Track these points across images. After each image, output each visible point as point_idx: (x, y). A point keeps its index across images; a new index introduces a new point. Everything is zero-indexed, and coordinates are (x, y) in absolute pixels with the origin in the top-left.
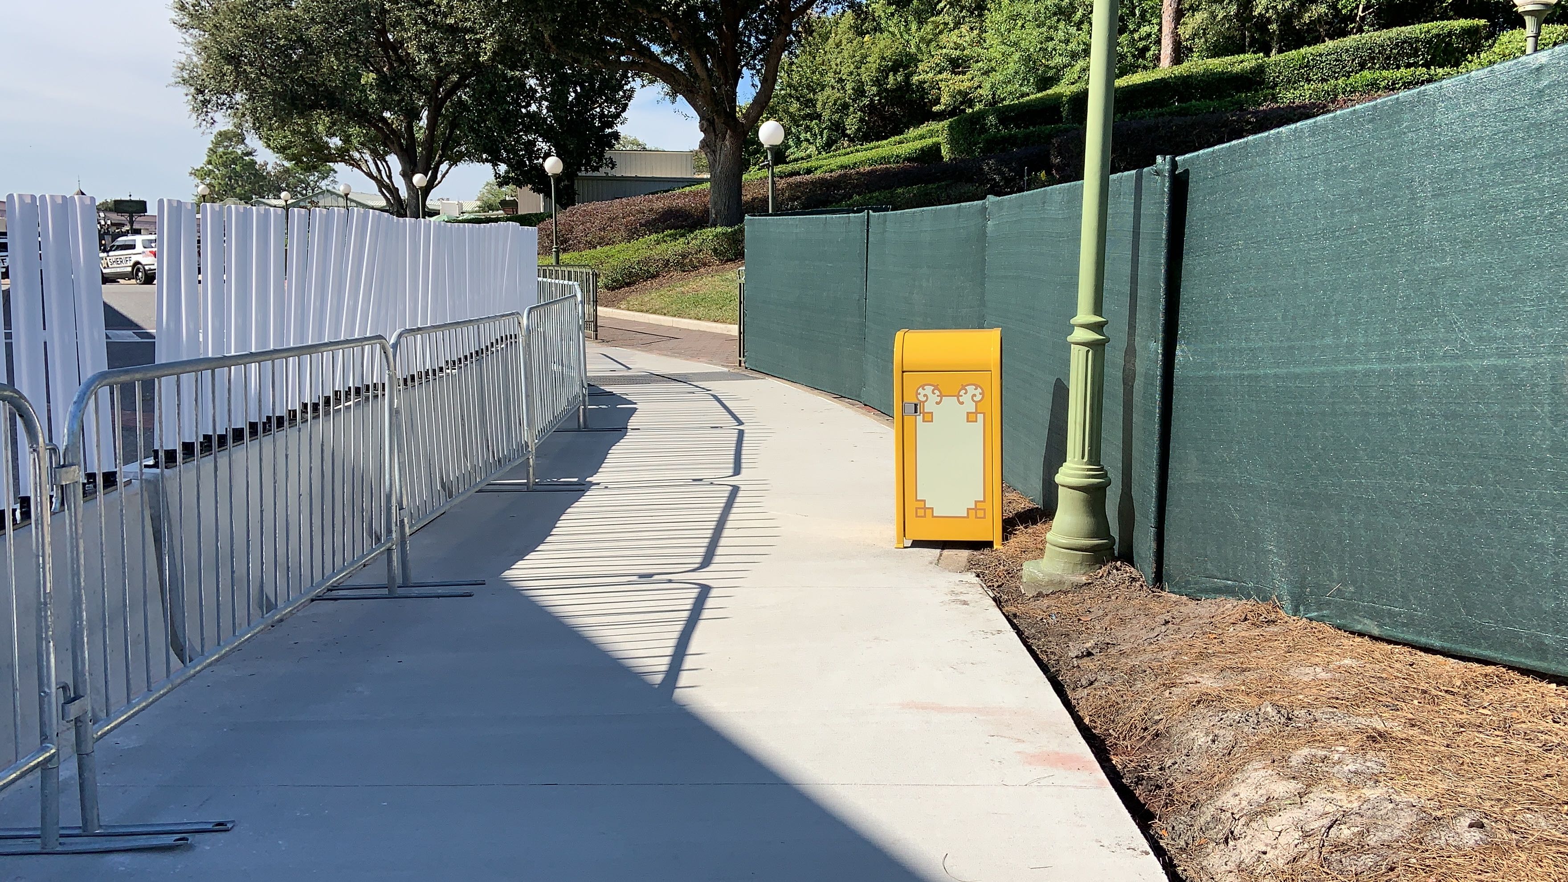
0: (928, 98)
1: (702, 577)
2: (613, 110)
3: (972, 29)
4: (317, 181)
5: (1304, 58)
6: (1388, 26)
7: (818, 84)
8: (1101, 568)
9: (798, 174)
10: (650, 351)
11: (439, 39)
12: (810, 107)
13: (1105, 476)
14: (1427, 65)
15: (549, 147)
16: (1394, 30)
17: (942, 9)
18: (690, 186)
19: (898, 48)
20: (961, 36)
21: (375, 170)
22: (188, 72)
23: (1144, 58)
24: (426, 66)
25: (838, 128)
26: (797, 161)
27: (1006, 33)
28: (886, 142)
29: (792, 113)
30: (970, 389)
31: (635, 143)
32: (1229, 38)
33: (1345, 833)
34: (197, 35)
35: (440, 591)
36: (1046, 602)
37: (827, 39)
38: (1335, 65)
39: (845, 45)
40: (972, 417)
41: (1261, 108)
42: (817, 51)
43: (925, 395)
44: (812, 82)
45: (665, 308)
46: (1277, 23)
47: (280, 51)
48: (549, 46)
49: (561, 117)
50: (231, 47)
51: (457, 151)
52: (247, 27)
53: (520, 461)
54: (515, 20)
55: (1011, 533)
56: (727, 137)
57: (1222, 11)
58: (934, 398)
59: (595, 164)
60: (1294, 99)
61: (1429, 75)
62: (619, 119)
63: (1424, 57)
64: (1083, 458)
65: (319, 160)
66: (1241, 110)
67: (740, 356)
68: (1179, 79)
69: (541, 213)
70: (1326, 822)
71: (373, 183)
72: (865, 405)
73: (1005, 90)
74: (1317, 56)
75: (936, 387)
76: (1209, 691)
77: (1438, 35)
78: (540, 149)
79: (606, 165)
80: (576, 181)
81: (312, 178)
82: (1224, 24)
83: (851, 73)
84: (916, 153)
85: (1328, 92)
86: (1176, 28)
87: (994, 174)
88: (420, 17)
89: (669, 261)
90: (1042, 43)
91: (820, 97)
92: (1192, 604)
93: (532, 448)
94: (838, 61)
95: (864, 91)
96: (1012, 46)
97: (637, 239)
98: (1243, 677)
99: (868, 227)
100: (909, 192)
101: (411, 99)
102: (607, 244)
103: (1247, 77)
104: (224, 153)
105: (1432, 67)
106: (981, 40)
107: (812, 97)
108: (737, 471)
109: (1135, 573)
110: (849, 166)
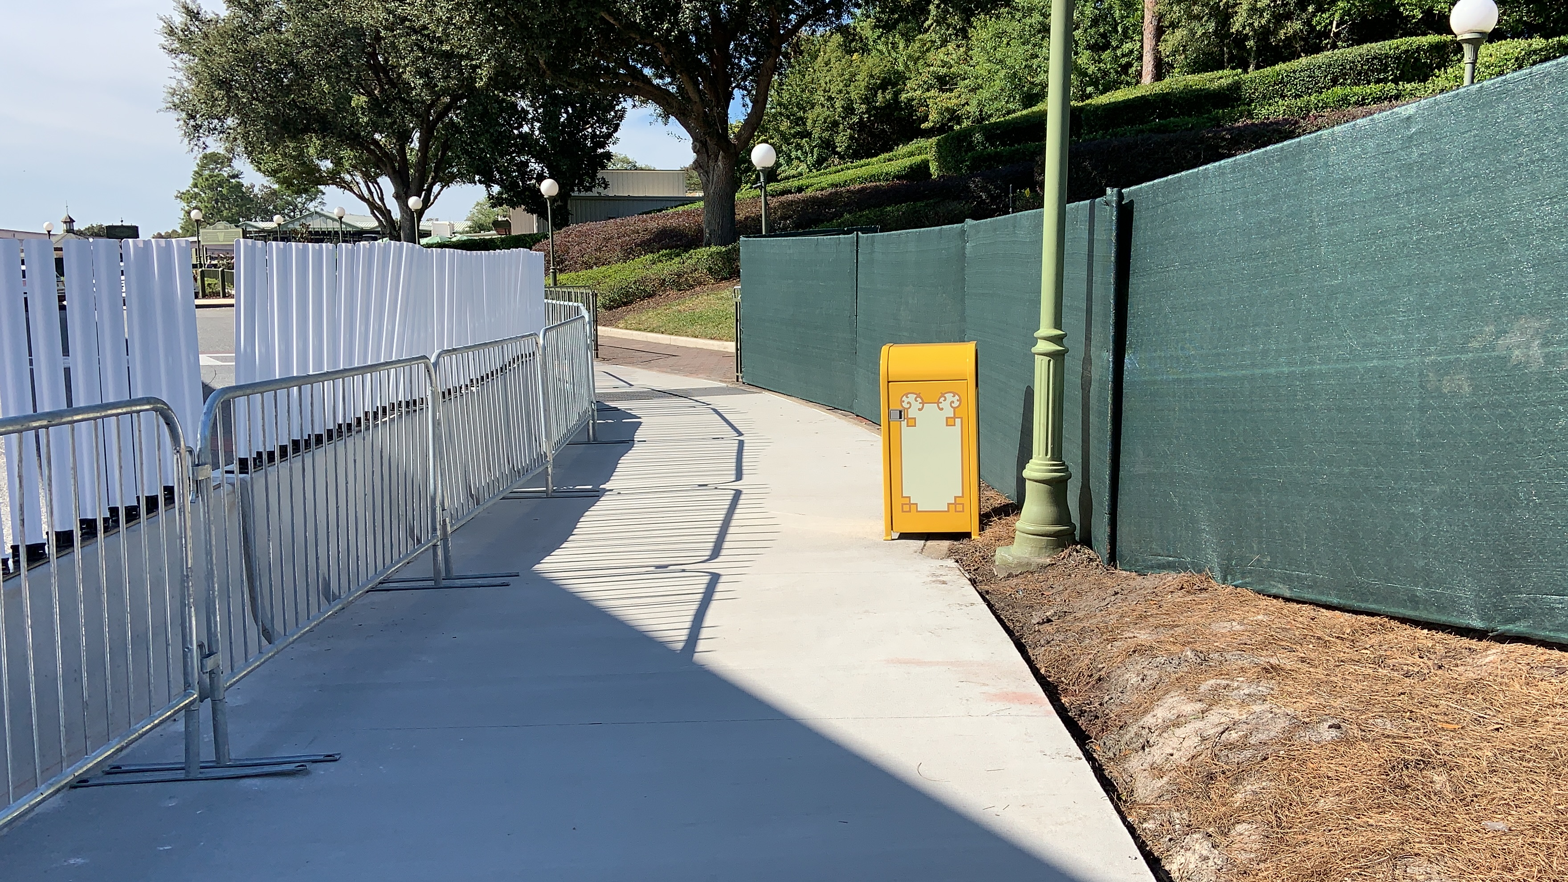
0: (916, 115)
1: (712, 566)
2: (604, 130)
3: (958, 46)
4: (305, 203)
5: (1278, 75)
6: (1359, 42)
7: (809, 103)
8: (1063, 551)
9: (790, 192)
10: (651, 368)
11: (434, 64)
12: (800, 125)
13: (1066, 470)
14: (1395, 81)
15: (542, 167)
16: (1365, 46)
17: (929, 27)
18: (683, 205)
19: (886, 66)
20: (948, 54)
21: (367, 192)
22: (179, 97)
23: (1127, 74)
24: (422, 91)
25: (828, 145)
26: (788, 179)
27: (992, 51)
28: (875, 159)
29: (782, 131)
30: (949, 396)
31: (625, 161)
32: (1208, 54)
33: (1234, 736)
34: (187, 59)
35: (480, 582)
36: (1015, 581)
37: (816, 58)
38: (1308, 81)
39: (834, 63)
40: (951, 422)
41: (1237, 124)
42: (806, 69)
43: (908, 403)
44: (802, 100)
45: (662, 326)
46: (1254, 39)
47: (273, 76)
48: (544, 72)
49: (554, 138)
50: (223, 72)
51: (449, 172)
52: (238, 52)
53: (540, 469)
54: (510, 47)
55: (986, 524)
56: (720, 158)
57: (1200, 29)
58: (917, 405)
59: (588, 185)
60: (1268, 115)
61: (1398, 90)
62: (610, 140)
63: (1393, 72)
64: (1046, 455)
65: (310, 182)
66: (1219, 126)
67: (737, 372)
68: (1158, 97)
69: (534, 234)
70: (1220, 729)
71: (365, 205)
72: (857, 416)
73: (992, 106)
74: (1291, 72)
75: (918, 396)
76: (1143, 643)
77: (1407, 51)
78: (532, 170)
79: (599, 185)
80: (569, 201)
81: (299, 200)
82: (1203, 41)
83: (840, 91)
84: (905, 170)
85: (1300, 108)
86: (1157, 45)
87: (981, 192)
88: (417, 45)
89: (664, 280)
90: (1027, 60)
91: (810, 115)
92: (1139, 579)
93: (550, 458)
94: (827, 79)
95: (853, 109)
96: (998, 64)
97: (633, 259)
98: (1172, 632)
99: (857, 248)
100: (898, 210)
101: (404, 122)
102: (603, 264)
103: (1224, 94)
104: (210, 176)
105: (1400, 83)
106: (966, 59)
107: (802, 115)
108: (739, 476)
109: (1093, 555)
110: (840, 184)
